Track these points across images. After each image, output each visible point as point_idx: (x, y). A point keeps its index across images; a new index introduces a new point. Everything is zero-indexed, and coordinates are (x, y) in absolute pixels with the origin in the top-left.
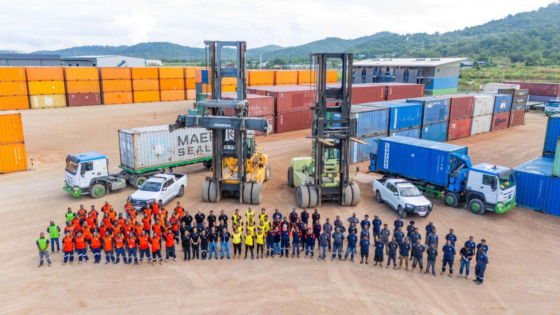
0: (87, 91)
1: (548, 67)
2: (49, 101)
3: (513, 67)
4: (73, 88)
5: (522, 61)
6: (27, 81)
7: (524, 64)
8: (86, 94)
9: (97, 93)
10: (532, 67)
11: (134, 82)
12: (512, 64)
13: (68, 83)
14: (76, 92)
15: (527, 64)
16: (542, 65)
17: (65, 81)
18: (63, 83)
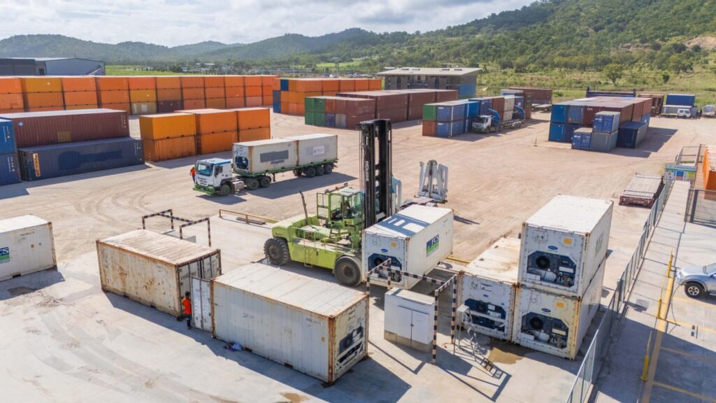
0: (172, 99)
1: (536, 73)
3: (505, 73)
5: (511, 67)
6: (129, 90)
7: (513, 70)
8: (171, 102)
9: (179, 101)
10: (522, 74)
12: (503, 71)
13: (159, 91)
14: (164, 100)
15: (516, 71)
16: (531, 72)
17: (156, 89)
18: (155, 91)
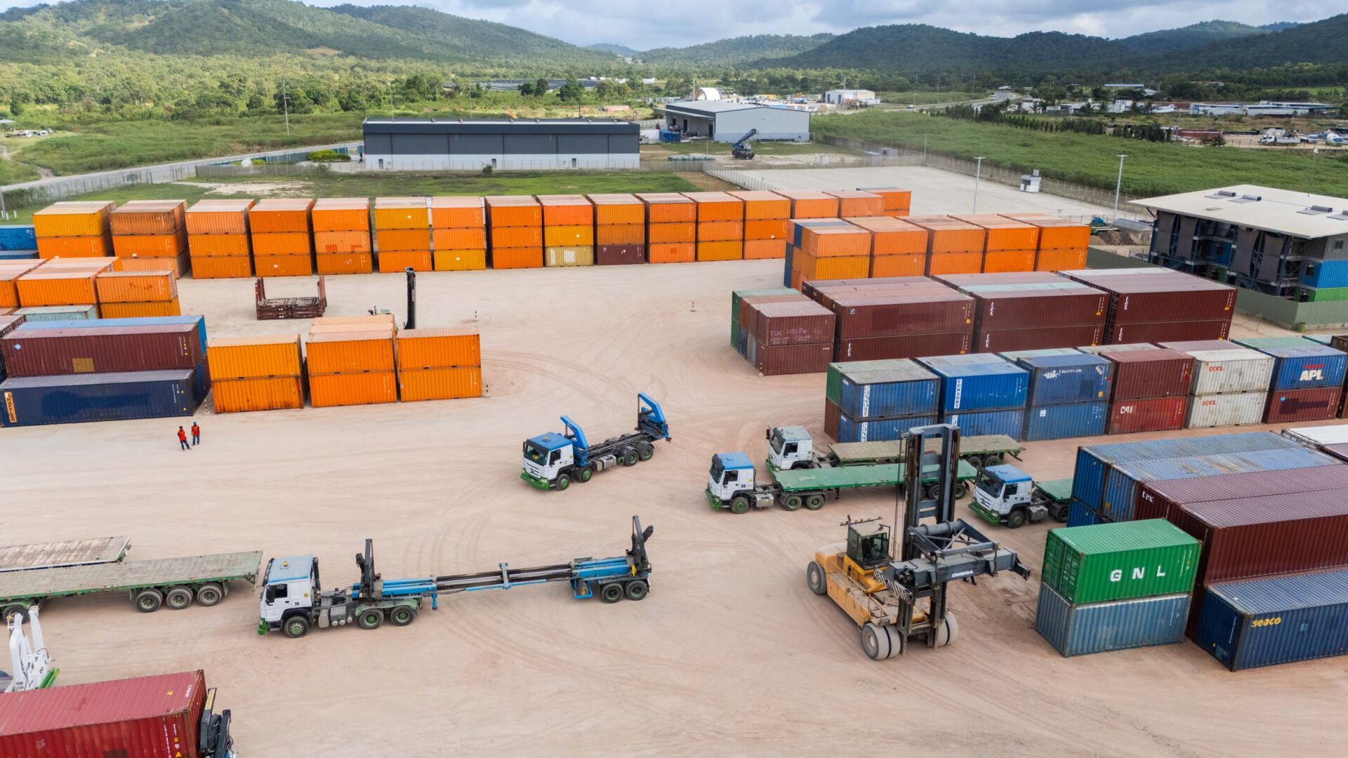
0: (626, 242)
2: (570, 256)
4: (605, 237)
6: (543, 227)
8: (623, 247)
9: (640, 246)
11: (701, 227)
13: (599, 229)
14: (609, 243)
17: (595, 225)
18: (592, 229)
